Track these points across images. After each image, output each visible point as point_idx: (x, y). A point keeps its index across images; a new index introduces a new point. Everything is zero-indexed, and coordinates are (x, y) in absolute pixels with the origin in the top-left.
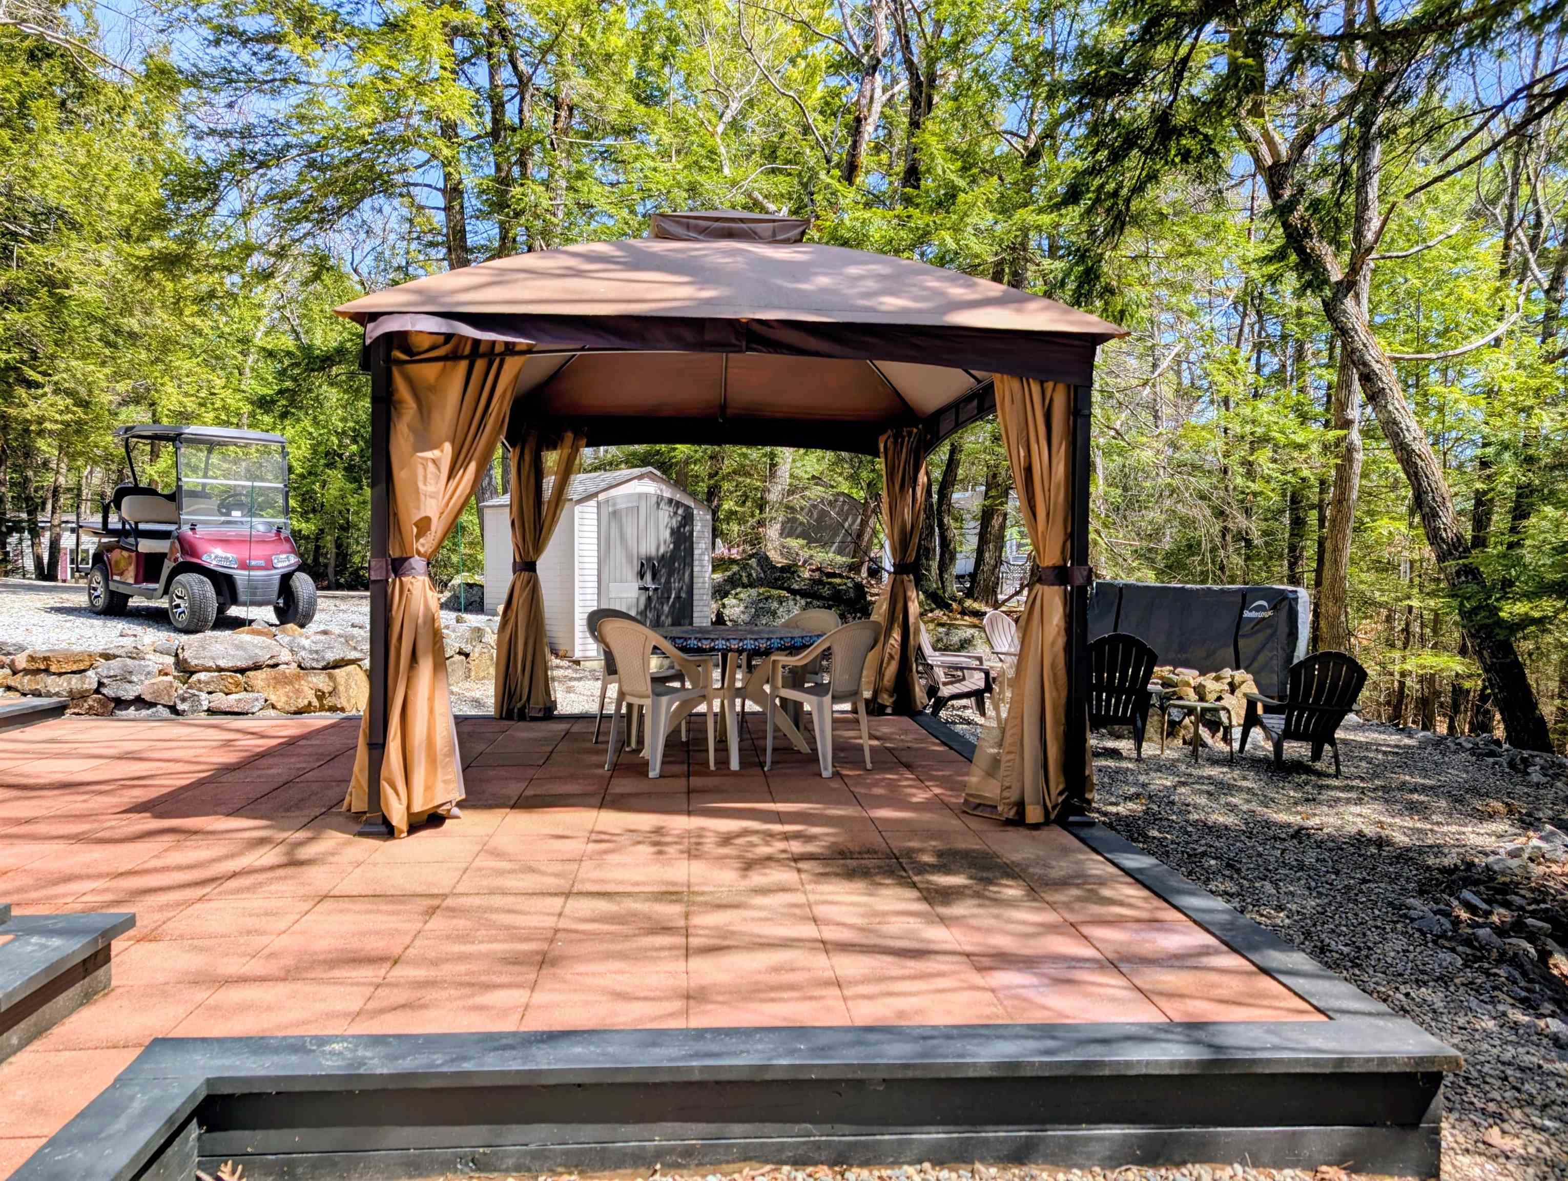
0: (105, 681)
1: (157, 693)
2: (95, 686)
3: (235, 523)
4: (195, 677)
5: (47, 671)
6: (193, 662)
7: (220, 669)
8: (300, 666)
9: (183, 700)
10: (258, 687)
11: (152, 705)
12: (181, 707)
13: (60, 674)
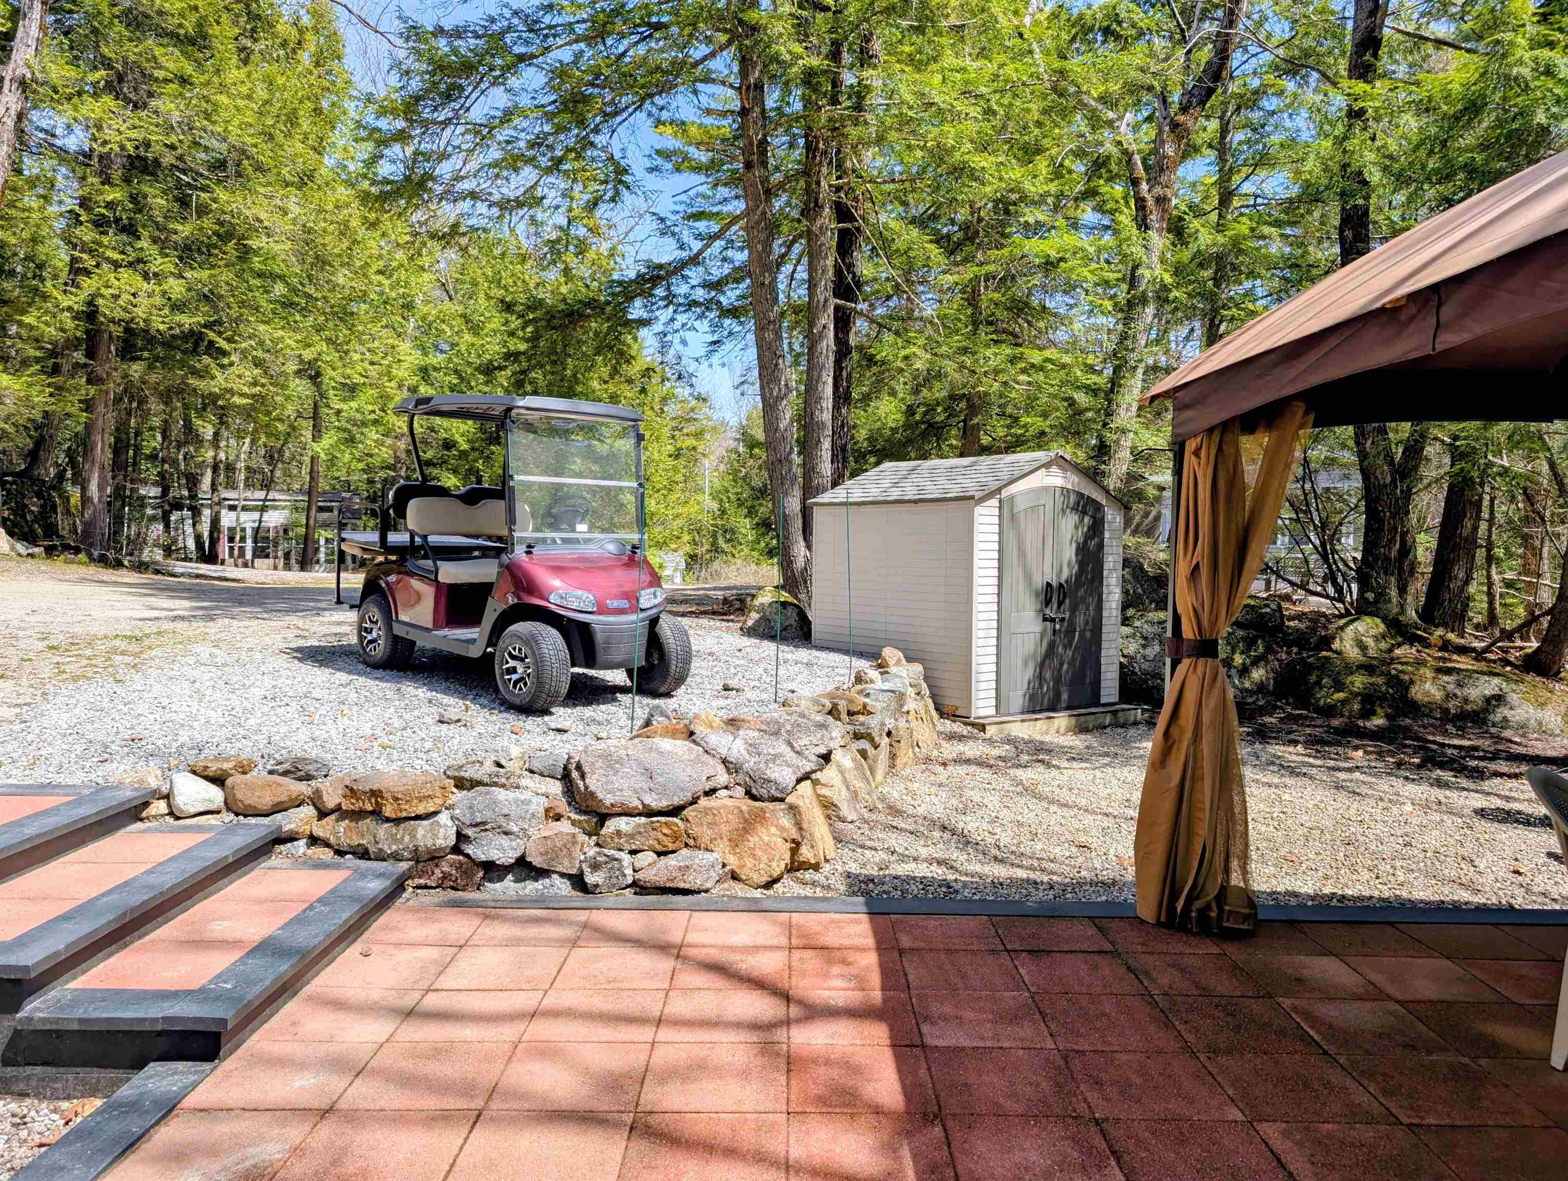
0: (470, 832)
1: (553, 853)
2: (452, 841)
3: (577, 541)
4: (612, 825)
5: (376, 813)
6: (609, 800)
7: (650, 813)
8: (749, 794)
9: (595, 867)
10: (704, 841)
11: (541, 873)
12: (591, 878)
13: (398, 821)
